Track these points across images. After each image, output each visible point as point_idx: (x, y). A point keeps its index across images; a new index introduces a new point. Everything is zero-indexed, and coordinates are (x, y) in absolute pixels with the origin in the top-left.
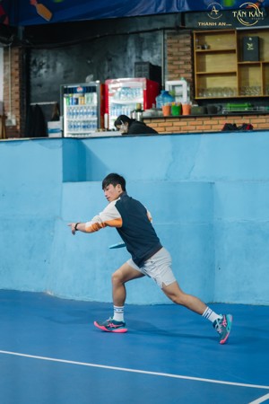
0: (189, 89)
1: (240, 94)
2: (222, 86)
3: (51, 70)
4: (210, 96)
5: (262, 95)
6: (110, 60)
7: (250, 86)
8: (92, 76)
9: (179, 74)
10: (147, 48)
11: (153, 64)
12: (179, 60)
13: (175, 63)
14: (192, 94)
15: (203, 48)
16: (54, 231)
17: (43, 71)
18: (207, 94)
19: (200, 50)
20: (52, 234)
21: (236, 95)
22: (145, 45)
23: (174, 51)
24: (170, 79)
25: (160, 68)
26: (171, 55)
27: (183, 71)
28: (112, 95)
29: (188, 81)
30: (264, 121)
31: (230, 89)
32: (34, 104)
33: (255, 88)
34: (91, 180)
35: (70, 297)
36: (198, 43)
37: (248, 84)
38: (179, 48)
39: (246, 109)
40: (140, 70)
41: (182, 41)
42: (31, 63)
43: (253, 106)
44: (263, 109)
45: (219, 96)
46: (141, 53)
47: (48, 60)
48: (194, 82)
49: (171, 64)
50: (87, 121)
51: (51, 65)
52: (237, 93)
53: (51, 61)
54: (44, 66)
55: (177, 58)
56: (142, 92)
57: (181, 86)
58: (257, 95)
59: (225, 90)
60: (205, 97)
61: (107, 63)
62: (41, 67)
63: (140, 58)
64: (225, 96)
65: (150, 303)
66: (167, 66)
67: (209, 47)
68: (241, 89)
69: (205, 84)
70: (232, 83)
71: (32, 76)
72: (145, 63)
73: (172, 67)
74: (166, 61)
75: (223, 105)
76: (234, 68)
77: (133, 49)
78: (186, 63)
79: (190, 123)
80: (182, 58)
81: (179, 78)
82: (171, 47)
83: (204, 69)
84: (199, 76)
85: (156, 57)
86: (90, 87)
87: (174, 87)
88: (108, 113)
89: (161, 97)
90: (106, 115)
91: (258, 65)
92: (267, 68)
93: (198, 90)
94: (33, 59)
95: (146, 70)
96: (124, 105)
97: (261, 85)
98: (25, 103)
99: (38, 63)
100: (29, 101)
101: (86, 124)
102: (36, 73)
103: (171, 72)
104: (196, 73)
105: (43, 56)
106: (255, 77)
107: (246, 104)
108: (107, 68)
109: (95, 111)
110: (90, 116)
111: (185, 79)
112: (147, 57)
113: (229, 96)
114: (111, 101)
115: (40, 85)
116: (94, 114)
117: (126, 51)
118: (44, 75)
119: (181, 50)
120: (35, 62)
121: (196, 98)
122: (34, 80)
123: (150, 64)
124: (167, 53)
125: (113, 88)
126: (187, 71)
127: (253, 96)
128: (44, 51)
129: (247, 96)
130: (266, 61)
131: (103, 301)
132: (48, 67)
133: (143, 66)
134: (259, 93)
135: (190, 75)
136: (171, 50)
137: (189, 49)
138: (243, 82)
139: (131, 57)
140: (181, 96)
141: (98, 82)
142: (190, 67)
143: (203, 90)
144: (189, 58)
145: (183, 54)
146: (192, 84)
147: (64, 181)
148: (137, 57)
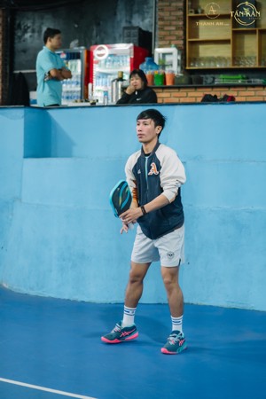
0: (179, 58)
1: (234, 64)
2: (216, 55)
3: (36, 35)
4: (203, 66)
5: (257, 66)
6: (98, 24)
7: (246, 55)
8: (77, 42)
9: (170, 40)
10: (138, 12)
11: (144, 29)
12: (170, 25)
13: (166, 28)
14: (183, 63)
15: (197, 12)
16: (12, 214)
17: (27, 35)
18: (199, 64)
19: (193, 14)
20: (10, 217)
21: (229, 65)
22: (136, 8)
23: (166, 15)
24: (160, 46)
25: (151, 33)
26: (162, 19)
27: (175, 38)
28: (97, 62)
29: (179, 48)
30: (253, 93)
31: (224, 58)
32: (18, 72)
33: (250, 58)
34: (56, 156)
35: (24, 290)
36: (191, 7)
37: (243, 53)
38: (170, 11)
39: (240, 82)
40: (129, 36)
41: (174, 4)
42: (16, 26)
43: (247, 78)
44: (259, 81)
45: (212, 66)
46: (131, 17)
47: (33, 23)
48: (185, 49)
49: (162, 29)
50: (71, 92)
51: (37, 29)
52: (231, 63)
53: (37, 24)
54: (29, 30)
55: (168, 23)
56: (129, 60)
57: (171, 54)
58: (252, 66)
59: (219, 59)
60: (197, 67)
61: (95, 28)
62: (25, 31)
63: (130, 22)
64: (218, 66)
65: (109, 301)
66: (158, 32)
67: (203, 11)
68: (235, 59)
69: (197, 53)
70: (225, 52)
71: (16, 41)
72: (134, 28)
73: (163, 33)
74: (157, 26)
75: (216, 76)
76: (229, 36)
77: (123, 12)
78: (178, 28)
79: (173, 94)
80: (174, 23)
81: (169, 45)
82: (162, 10)
83: (196, 35)
84: (191, 43)
85: (147, 21)
86: (74, 54)
87: (164, 55)
88: (92, 82)
89: (145, 64)
90: (90, 85)
91: (253, 32)
92: (264, 36)
93: (190, 59)
94: (18, 22)
95: (134, 36)
96: (110, 74)
97: (257, 55)
98: (8, 71)
99: (22, 27)
100: (12, 69)
101: (70, 95)
102: (20, 37)
103: (162, 39)
104: (188, 40)
105: (28, 19)
106: (251, 45)
107: (240, 76)
108: (94, 33)
109: (79, 81)
110: (73, 85)
111: (176, 46)
112: (137, 22)
113: (223, 67)
114: (96, 69)
115: (24, 51)
116: (78, 83)
117: (115, 14)
118: (29, 40)
119: (172, 13)
120: (19, 25)
121: (188, 68)
122: (19, 46)
123: (140, 29)
124: (158, 17)
125: (99, 55)
126: (178, 38)
127: (248, 66)
128: (30, 14)
129: (242, 67)
130: (263, 27)
131: (58, 297)
132: (33, 31)
133: (133, 31)
134: (254, 64)
135: (182, 42)
136: (161, 14)
137: (181, 13)
138: (238, 51)
139: (121, 21)
140: (171, 65)
141: (83, 48)
142: (181, 33)
143: (195, 59)
144: (181, 23)
145: (174, 18)
146: (182, 52)
147: (25, 157)
148: (126, 21)
